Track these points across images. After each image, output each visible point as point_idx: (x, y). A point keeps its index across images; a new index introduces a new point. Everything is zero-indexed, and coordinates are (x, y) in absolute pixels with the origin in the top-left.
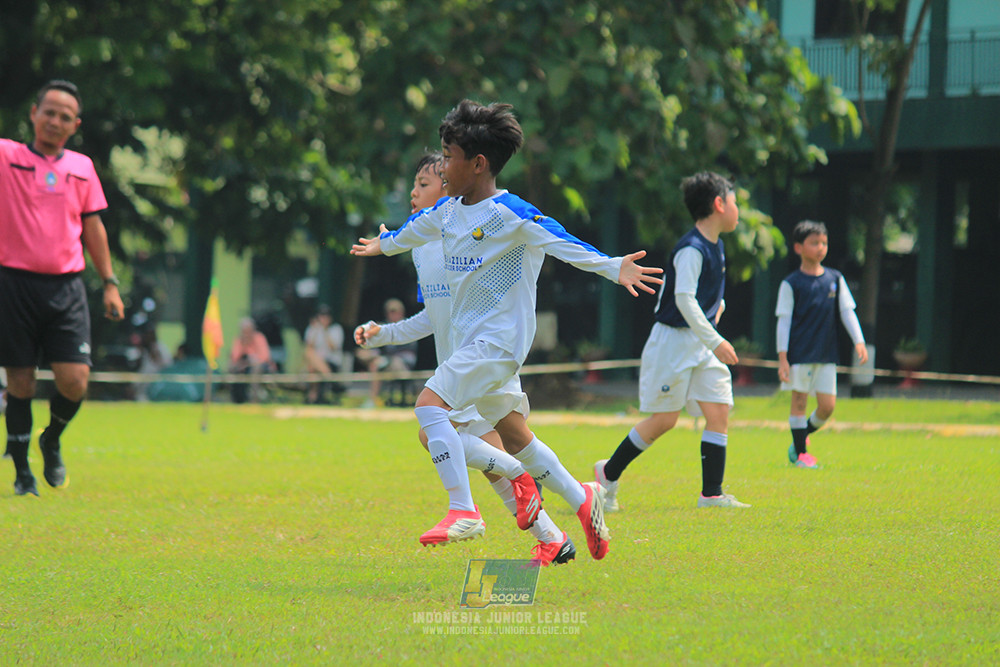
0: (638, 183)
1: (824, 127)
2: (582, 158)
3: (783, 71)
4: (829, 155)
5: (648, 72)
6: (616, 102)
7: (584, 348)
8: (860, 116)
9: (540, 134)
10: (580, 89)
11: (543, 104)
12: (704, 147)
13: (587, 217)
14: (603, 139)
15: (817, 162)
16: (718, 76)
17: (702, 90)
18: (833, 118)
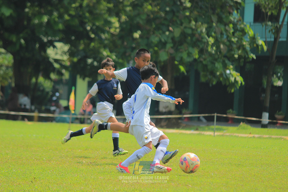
0: (201, 62)
1: (255, 48)
2: (185, 56)
3: (243, 32)
4: (256, 56)
5: (204, 30)
6: (194, 39)
7: (184, 111)
8: (266, 45)
9: (172, 48)
10: (184, 35)
11: (173, 39)
12: (220, 52)
13: (186, 74)
14: (191, 49)
15: (253, 58)
16: (224, 32)
17: (219, 36)
18: (258, 46)
